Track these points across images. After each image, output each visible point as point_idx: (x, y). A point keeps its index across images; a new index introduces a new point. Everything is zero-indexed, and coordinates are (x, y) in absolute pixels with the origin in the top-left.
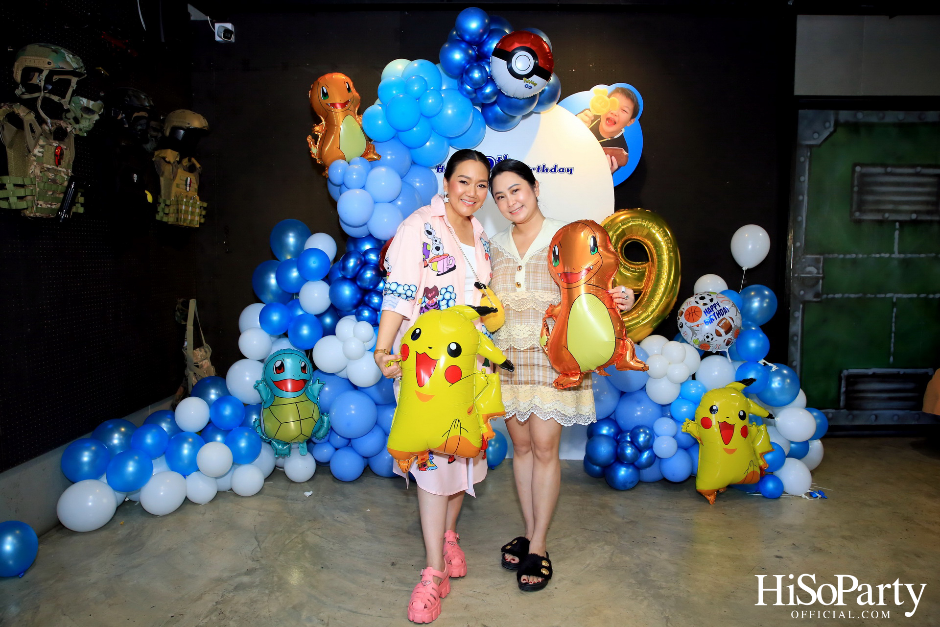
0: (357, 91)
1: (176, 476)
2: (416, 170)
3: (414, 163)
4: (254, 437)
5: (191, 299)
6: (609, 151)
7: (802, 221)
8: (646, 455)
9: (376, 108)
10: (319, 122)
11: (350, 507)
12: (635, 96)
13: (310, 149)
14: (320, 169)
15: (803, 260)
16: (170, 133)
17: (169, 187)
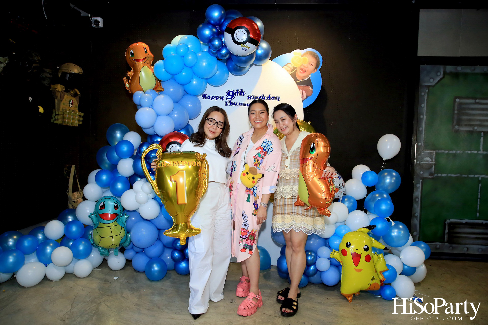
0: (152, 52)
1: (42, 265)
2: (187, 97)
3: (186, 93)
4: (87, 244)
5: (73, 165)
6: (301, 88)
7: (422, 130)
8: (312, 268)
9: (160, 62)
10: (130, 70)
11: (135, 288)
12: (318, 56)
13: (125, 85)
14: (131, 96)
15: (423, 153)
16: (61, 76)
17: (59, 105)
